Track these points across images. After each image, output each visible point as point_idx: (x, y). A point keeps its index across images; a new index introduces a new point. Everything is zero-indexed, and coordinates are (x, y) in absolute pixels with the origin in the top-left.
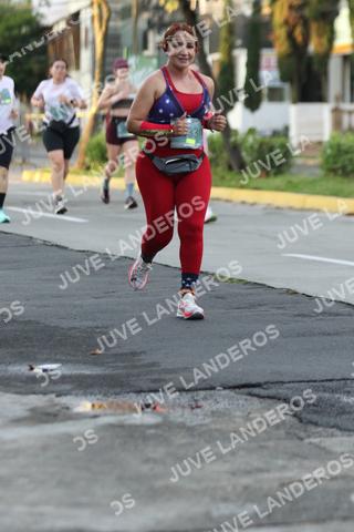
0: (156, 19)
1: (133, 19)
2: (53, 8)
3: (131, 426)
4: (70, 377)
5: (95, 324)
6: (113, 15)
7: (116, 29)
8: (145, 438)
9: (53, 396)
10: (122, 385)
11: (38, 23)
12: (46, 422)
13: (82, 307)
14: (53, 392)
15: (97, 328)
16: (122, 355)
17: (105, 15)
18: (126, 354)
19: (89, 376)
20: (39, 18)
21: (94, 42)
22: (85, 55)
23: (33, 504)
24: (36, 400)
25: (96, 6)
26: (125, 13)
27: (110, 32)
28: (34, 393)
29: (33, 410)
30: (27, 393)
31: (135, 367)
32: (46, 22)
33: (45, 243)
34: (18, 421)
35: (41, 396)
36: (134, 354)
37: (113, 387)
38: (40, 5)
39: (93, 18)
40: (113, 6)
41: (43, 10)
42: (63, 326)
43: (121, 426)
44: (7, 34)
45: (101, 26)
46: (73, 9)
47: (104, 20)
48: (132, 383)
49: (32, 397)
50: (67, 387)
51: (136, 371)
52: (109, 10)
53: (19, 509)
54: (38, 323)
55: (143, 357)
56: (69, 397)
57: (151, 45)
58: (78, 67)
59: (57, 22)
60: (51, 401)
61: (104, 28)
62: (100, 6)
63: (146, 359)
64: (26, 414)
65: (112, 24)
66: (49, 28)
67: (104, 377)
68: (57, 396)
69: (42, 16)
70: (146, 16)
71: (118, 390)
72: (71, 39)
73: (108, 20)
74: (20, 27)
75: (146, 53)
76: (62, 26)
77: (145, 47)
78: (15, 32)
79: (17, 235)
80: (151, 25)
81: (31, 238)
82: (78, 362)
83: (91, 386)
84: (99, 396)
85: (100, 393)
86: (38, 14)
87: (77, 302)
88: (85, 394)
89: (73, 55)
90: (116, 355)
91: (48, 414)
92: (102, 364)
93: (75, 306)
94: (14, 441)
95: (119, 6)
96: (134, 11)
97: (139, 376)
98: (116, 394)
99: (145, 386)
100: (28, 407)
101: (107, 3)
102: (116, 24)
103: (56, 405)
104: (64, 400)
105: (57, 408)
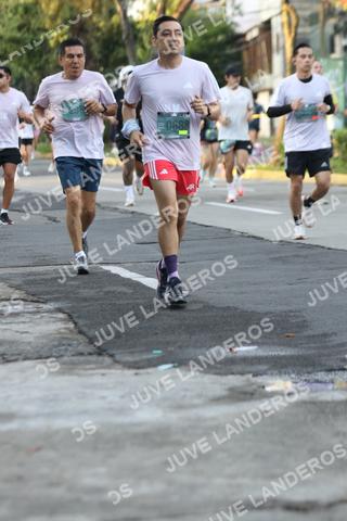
0: (341, 24)
1: (320, 25)
2: (246, 18)
3: (321, 402)
4: (266, 357)
5: (290, 308)
6: (301, 22)
7: (304, 34)
8: (335, 414)
9: (250, 376)
10: (313, 365)
11: (232, 31)
12: (244, 400)
13: (276, 293)
14: (249, 372)
15: (291, 311)
16: (314, 336)
17: (294, 22)
18: (318, 336)
19: (284, 357)
20: (233, 27)
21: (284, 47)
22: (277, 60)
23: (232, 476)
24: (234, 381)
25: (285, 14)
26: (313, 20)
27: (299, 37)
28: (233, 374)
29: (231, 389)
30: (226, 374)
31: (327, 347)
32: (240, 30)
33: (242, 235)
34: (217, 400)
35: (238, 376)
36: (325, 335)
37: (306, 366)
38: (233, 15)
39: (282, 25)
40: (300, 13)
41: (237, 19)
42: (259, 311)
43: (313, 403)
44: (204, 42)
45: (290, 32)
46: (265, 18)
47: (293, 26)
48: (323, 362)
49: (230, 377)
50: (263, 367)
51: (326, 352)
52: (298, 18)
53: (219, 481)
54: (236, 309)
55: (333, 338)
56: (265, 377)
57: (338, 48)
58: (270, 71)
59: (250, 30)
60: (248, 380)
61: (293, 34)
62: (288, 14)
63: (337, 340)
64: (224, 393)
65: (300, 30)
66: (244, 35)
67: (298, 358)
68: (254, 376)
69: (236, 24)
70: (332, 21)
71: (310, 369)
72: (264, 44)
73: (297, 27)
74: (216, 35)
75: (334, 56)
76: (255, 33)
77: (332, 50)
78: (212, 40)
79: (216, 227)
80: (337, 30)
81: (229, 230)
82: (274, 344)
83: (285, 366)
84: (293, 376)
85: (294, 372)
86: (232, 23)
87: (271, 289)
88: (280, 374)
89: (266, 60)
90: (309, 337)
91: (245, 393)
92: (296, 346)
93: (271, 293)
94: (213, 419)
95: (307, 13)
96: (321, 17)
97: (329, 355)
98: (309, 373)
99: (335, 366)
100: (227, 387)
101: (295, 11)
102: (304, 30)
103: (253, 384)
104: (259, 380)
105: (254, 387)
